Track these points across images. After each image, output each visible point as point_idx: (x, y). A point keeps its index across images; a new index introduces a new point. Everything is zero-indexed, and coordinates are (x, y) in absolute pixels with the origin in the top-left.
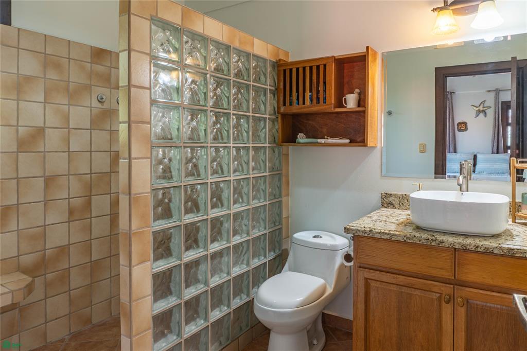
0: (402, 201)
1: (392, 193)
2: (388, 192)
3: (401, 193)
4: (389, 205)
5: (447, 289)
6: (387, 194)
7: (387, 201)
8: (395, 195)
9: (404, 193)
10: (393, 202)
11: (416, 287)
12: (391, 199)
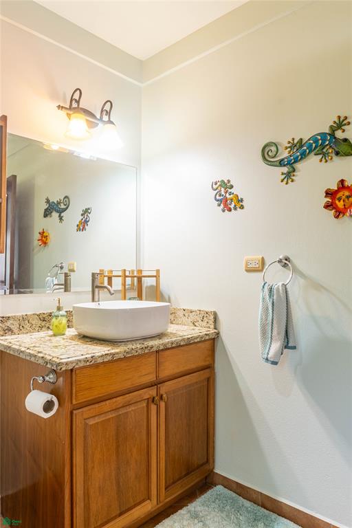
0: (22, 324)
1: (10, 315)
2: (4, 316)
3: (20, 314)
4: (6, 331)
5: (152, 392)
6: (3, 317)
7: (4, 326)
8: (14, 318)
9: (24, 314)
10: (12, 327)
11: (133, 402)
12: (8, 324)
